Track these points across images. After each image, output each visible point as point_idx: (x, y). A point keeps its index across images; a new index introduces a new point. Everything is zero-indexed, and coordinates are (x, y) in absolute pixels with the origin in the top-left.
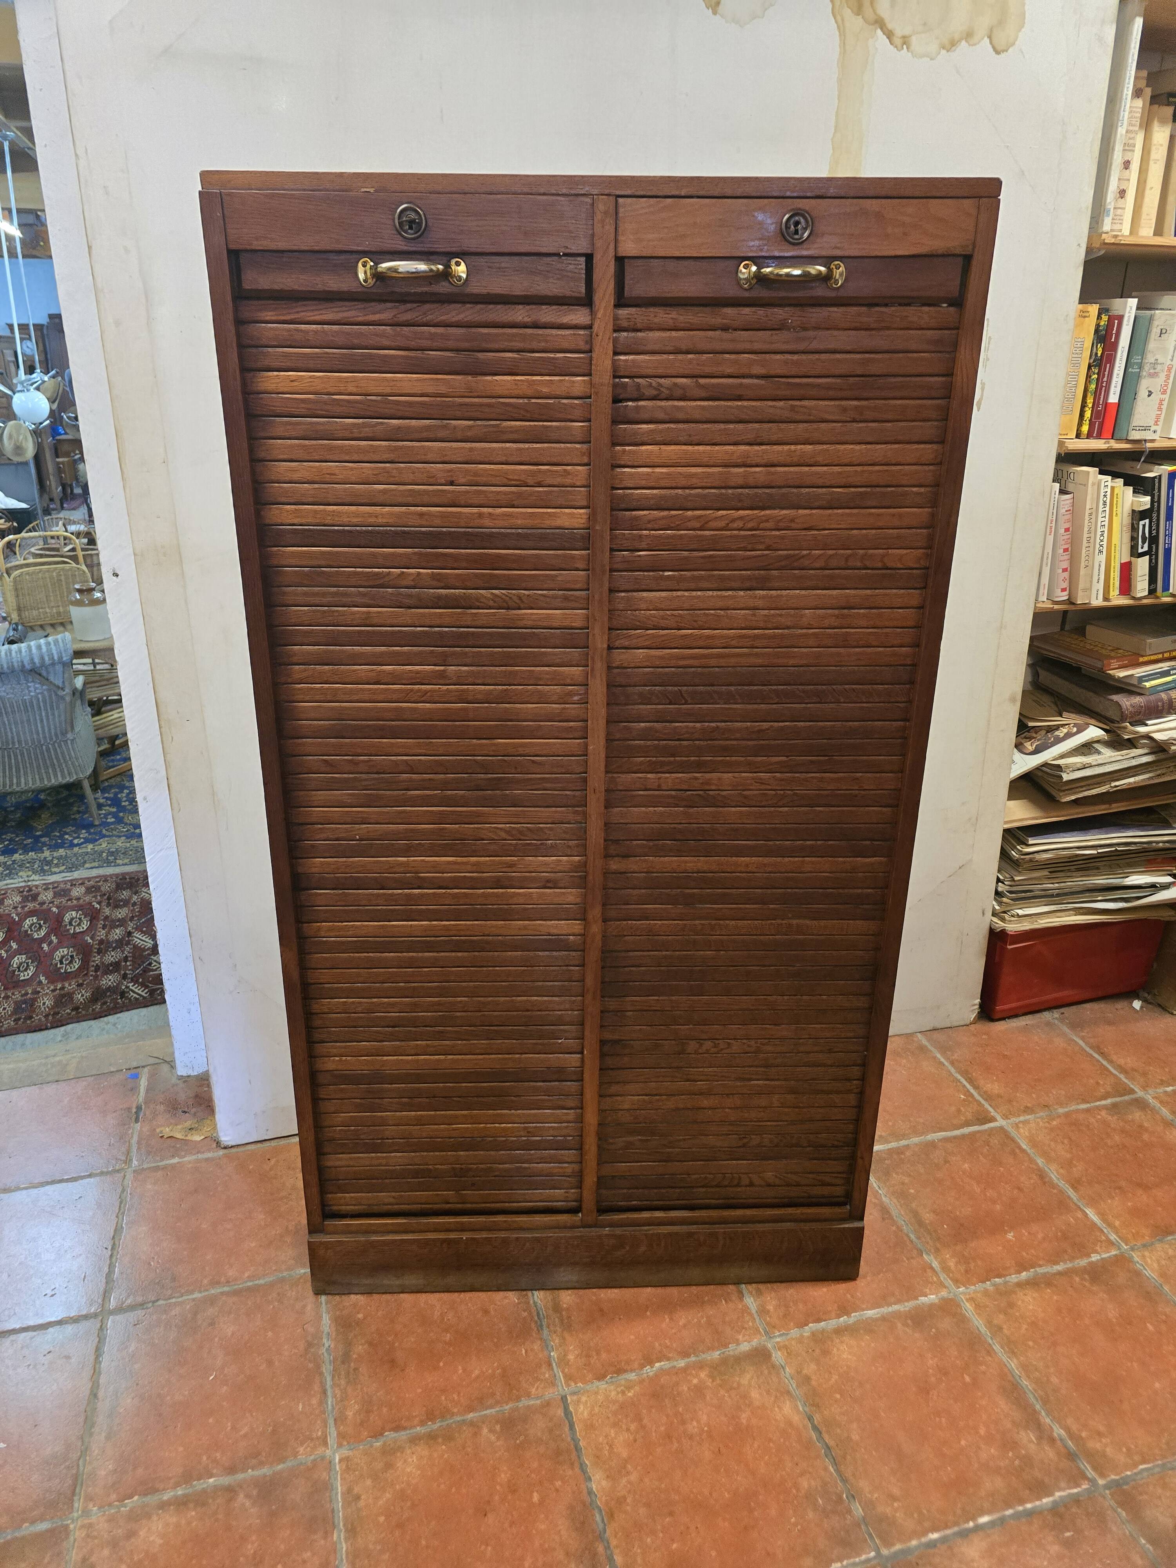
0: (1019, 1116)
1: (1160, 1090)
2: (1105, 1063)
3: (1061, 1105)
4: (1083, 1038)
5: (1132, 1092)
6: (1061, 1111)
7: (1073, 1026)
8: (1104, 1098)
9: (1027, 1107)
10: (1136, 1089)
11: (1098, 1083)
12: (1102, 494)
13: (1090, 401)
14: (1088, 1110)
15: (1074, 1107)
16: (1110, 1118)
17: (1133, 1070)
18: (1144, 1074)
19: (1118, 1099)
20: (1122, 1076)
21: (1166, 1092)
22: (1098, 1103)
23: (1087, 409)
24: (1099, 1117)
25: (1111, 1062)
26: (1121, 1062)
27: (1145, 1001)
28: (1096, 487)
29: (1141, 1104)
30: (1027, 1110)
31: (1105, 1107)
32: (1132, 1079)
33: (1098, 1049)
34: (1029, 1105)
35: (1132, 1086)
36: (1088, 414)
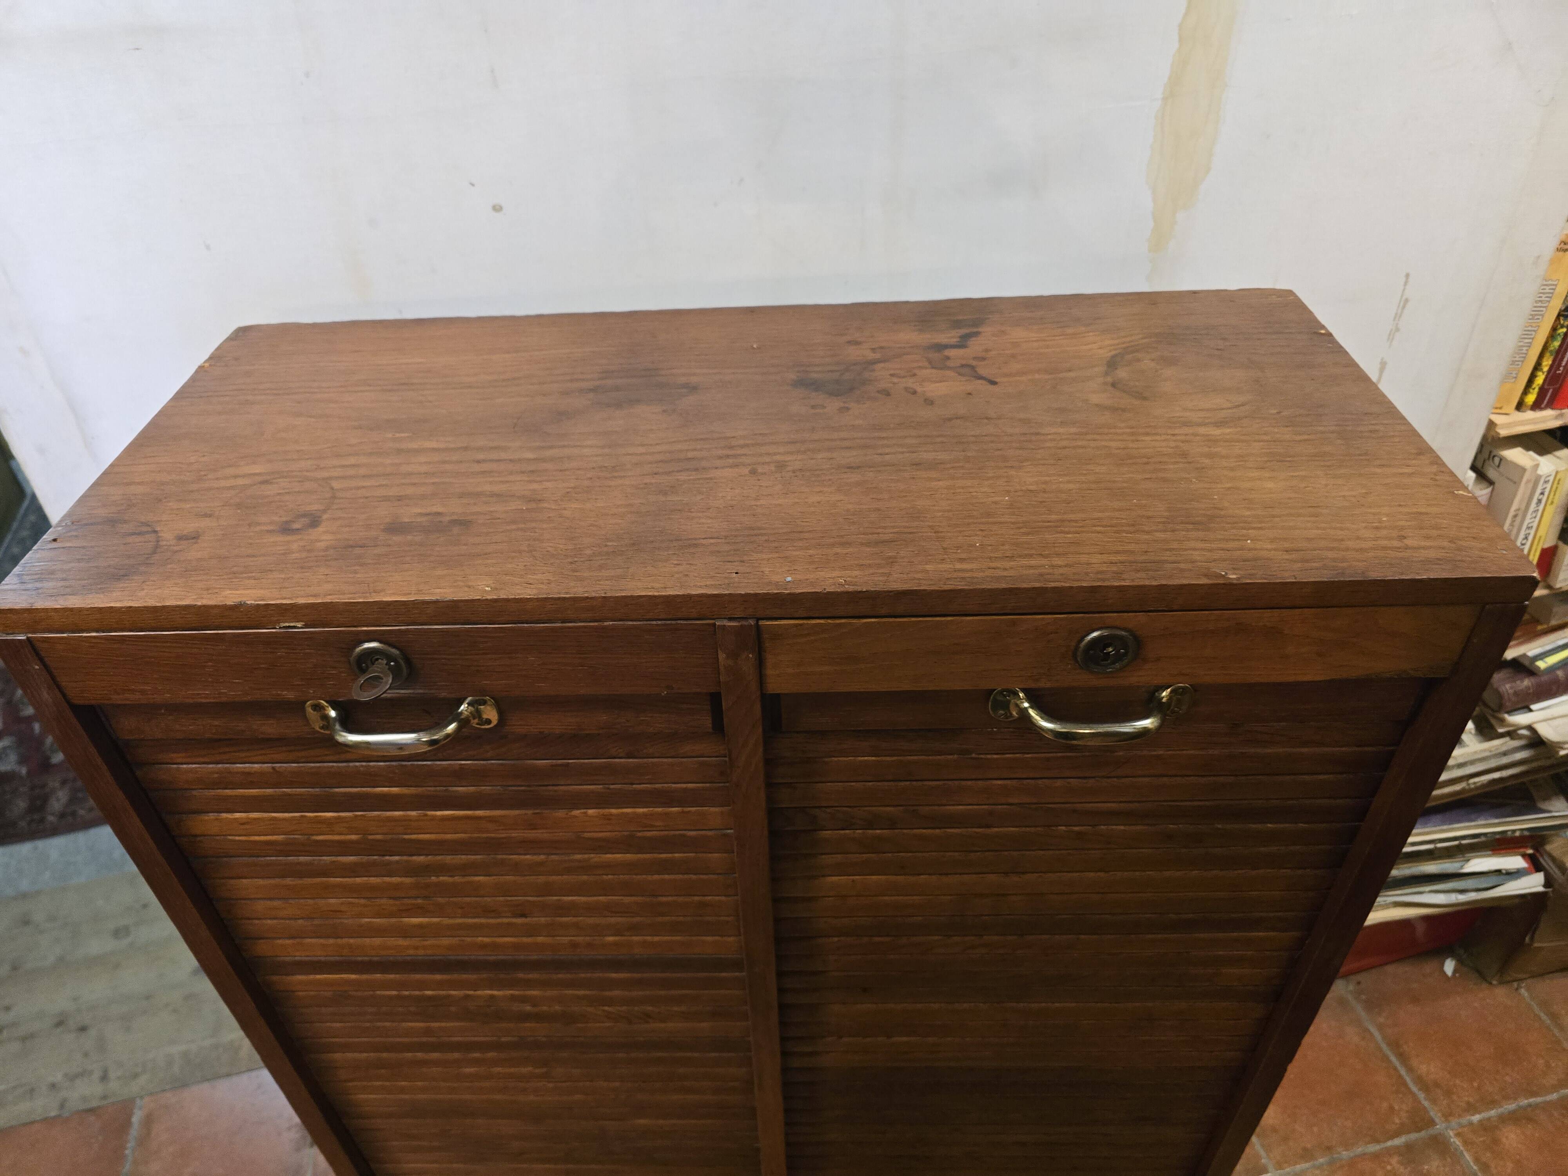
0: (1296, 1163)
1: (1464, 1121)
2: (1403, 1072)
3: (1347, 1146)
4: (1380, 1028)
5: (1432, 1123)
6: (1345, 1154)
7: (1371, 1005)
8: (1397, 1134)
9: (1305, 1149)
10: (1437, 1120)
11: (1391, 1108)
12: (1539, 491)
13: (1547, 363)
14: (1376, 1157)
15: (1359, 1150)
16: (1402, 1169)
17: (1437, 1085)
18: (1448, 1093)
19: (1413, 1136)
20: (1421, 1096)
21: (1471, 1124)
22: (1389, 1143)
23: (1540, 373)
24: (1389, 1168)
25: (1410, 1070)
26: (1423, 1069)
27: (1460, 962)
28: (1531, 485)
29: (1439, 1144)
30: (1306, 1155)
31: (1397, 1150)
32: (1434, 1101)
33: (1395, 1045)
34: (1309, 1146)
35: (1432, 1114)
36: (1540, 380)
